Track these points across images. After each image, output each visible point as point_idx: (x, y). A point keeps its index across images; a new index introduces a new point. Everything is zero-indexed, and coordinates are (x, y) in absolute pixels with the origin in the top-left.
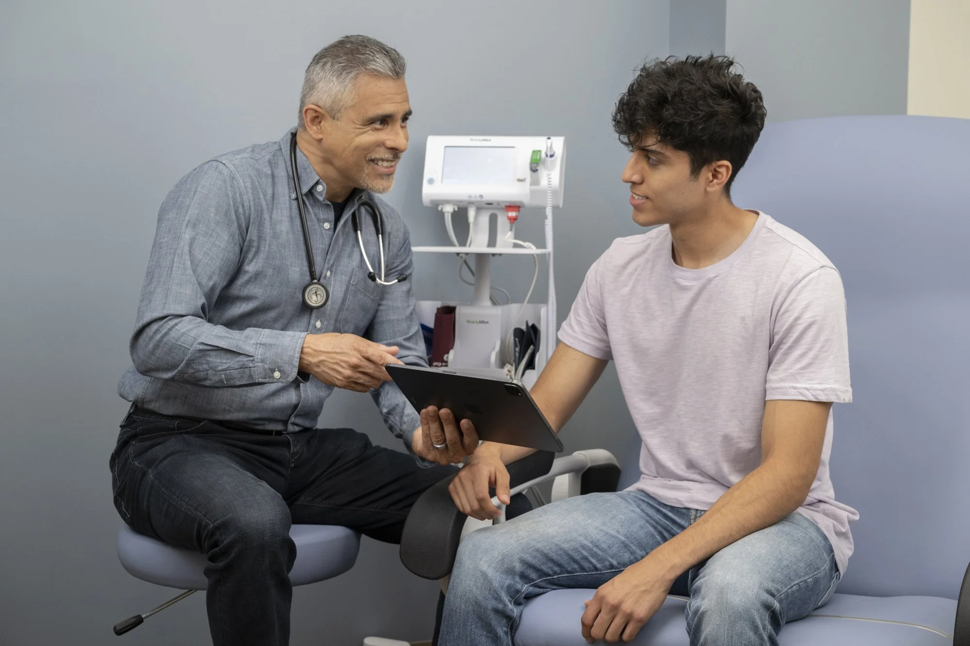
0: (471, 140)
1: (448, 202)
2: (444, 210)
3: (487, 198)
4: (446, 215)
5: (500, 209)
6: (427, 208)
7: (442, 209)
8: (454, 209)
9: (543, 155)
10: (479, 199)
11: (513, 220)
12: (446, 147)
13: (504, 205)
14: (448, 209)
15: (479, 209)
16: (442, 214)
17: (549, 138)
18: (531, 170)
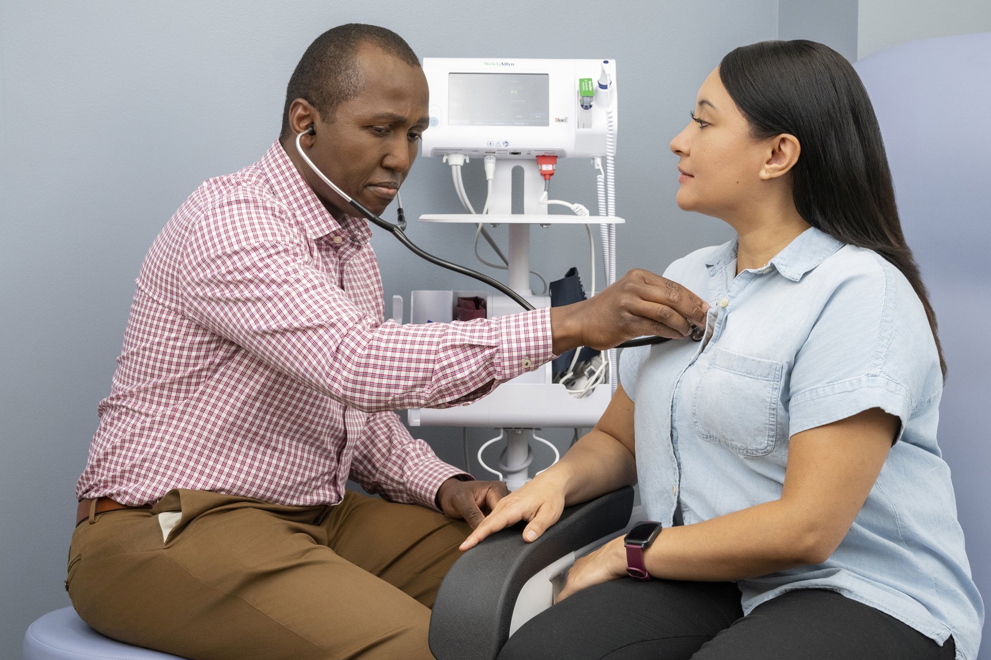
0: (486, 64)
1: (456, 151)
2: (451, 163)
3: (514, 146)
4: (454, 168)
5: (530, 160)
6: (427, 158)
7: (447, 160)
8: (465, 160)
9: (596, 85)
10: (503, 147)
11: (547, 176)
12: (450, 73)
13: (534, 155)
14: (457, 161)
15: (499, 160)
16: (448, 168)
17: (606, 62)
18: (582, 106)
